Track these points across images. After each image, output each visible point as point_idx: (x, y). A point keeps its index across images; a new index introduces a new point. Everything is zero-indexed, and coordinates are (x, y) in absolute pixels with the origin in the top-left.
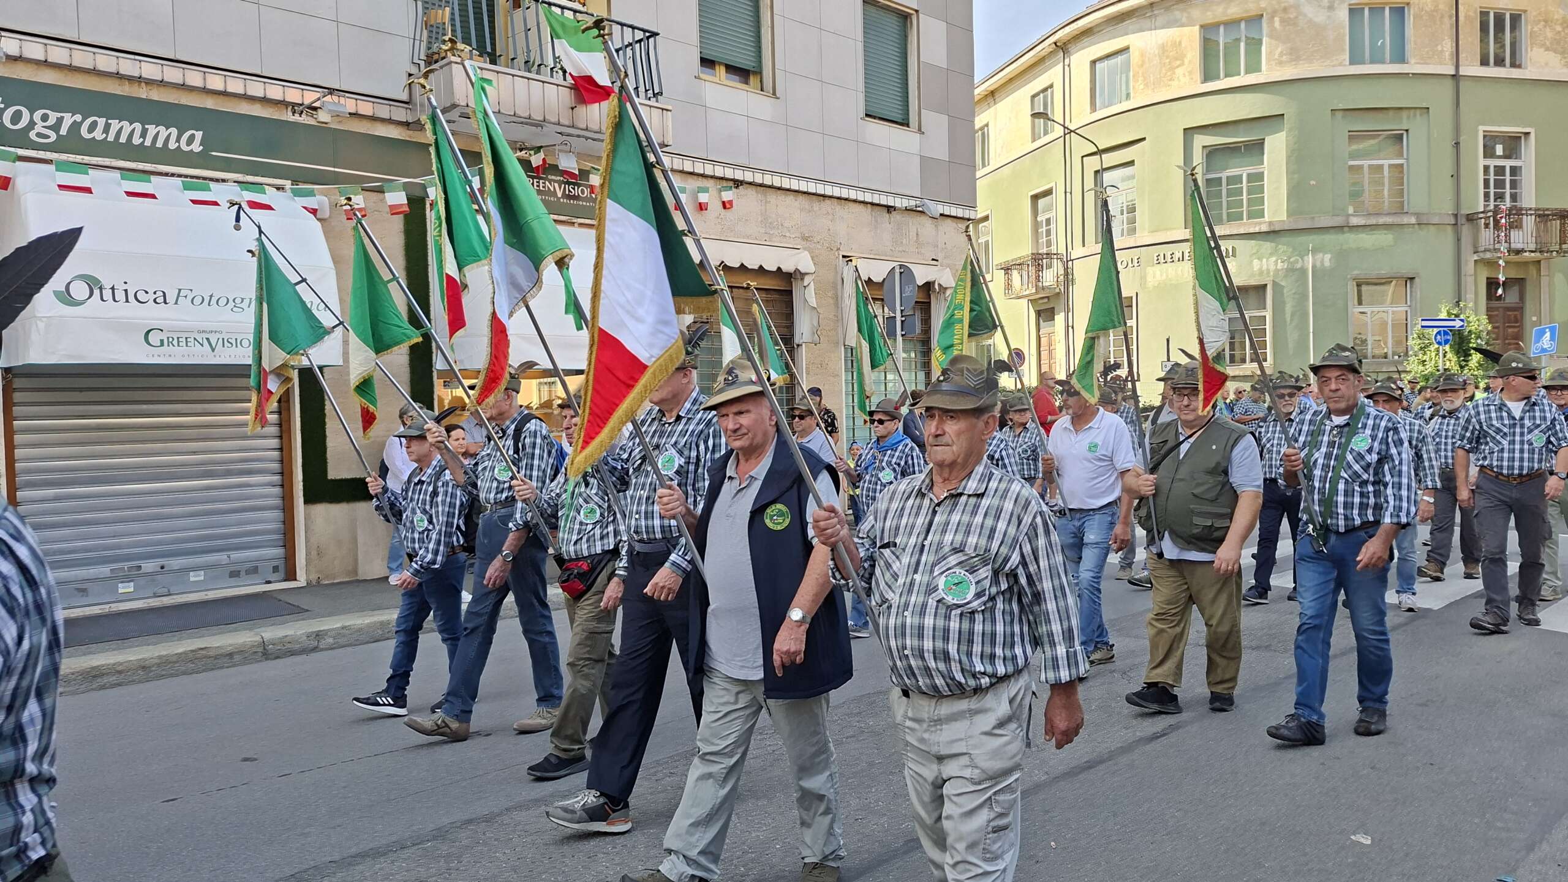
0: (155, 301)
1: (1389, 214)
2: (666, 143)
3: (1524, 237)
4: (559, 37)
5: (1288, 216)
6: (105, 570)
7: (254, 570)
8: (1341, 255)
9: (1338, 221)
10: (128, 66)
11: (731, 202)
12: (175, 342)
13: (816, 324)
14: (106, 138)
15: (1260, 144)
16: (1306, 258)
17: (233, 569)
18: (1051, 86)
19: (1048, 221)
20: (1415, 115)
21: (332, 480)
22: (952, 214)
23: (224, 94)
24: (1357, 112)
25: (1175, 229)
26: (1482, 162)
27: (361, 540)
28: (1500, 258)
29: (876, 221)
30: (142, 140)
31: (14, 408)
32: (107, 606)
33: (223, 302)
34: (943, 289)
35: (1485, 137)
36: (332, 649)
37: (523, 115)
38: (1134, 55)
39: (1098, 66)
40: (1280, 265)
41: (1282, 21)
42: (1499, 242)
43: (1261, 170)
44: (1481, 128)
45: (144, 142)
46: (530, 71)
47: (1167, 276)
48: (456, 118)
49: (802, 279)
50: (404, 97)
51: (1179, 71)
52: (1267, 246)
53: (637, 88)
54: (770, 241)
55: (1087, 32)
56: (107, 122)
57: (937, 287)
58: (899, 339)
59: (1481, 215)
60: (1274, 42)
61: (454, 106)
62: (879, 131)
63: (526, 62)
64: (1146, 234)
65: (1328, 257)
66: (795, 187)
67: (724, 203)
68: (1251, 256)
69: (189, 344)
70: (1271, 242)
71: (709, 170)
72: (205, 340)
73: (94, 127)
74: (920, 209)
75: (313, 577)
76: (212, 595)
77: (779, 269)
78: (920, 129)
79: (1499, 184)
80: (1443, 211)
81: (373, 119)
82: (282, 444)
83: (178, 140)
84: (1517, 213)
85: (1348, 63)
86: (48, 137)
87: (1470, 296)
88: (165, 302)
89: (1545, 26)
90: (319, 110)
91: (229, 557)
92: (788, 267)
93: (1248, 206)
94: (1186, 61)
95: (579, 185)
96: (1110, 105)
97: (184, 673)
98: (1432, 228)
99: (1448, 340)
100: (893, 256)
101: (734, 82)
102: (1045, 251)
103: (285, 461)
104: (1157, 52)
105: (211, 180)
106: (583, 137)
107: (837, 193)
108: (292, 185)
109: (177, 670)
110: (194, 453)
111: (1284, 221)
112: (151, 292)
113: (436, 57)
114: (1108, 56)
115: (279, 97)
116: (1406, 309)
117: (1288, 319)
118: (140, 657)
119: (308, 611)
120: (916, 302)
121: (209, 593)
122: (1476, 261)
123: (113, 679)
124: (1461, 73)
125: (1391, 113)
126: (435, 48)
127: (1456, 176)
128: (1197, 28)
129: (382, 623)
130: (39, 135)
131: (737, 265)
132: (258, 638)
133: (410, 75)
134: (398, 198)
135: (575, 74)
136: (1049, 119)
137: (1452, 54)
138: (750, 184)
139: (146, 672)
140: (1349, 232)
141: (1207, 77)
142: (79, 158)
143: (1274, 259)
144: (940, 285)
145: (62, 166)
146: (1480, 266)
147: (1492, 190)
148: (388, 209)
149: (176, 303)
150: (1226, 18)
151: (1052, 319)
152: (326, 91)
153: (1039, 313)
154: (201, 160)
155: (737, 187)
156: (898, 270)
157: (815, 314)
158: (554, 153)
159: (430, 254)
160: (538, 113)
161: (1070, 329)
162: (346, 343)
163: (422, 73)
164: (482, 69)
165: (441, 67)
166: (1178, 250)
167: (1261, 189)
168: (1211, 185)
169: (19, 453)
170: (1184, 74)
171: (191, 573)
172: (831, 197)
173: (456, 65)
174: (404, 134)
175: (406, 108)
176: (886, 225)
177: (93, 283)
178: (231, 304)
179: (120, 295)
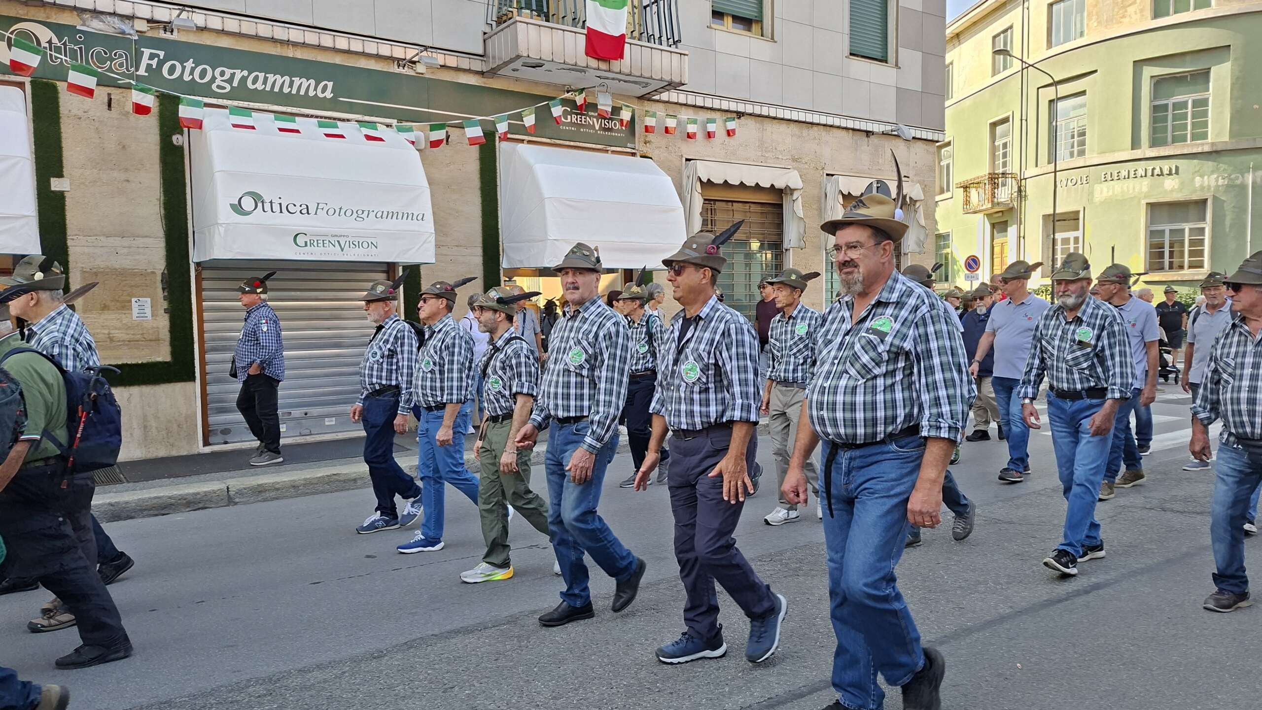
0: (301, 212)
2: (683, 81)
5: (1230, 137)
10: (280, 33)
11: (734, 131)
12: (315, 244)
13: (802, 232)
14: (265, 88)
15: (1206, 73)
16: (1246, 175)
18: (1011, 27)
19: (1005, 145)
22: (923, 137)
23: (348, 52)
25: (1123, 150)
29: (857, 144)
30: (290, 89)
31: (203, 293)
33: (349, 213)
34: (914, 202)
37: (570, 62)
39: (1055, 7)
40: (1221, 182)
43: (1206, 96)
45: (291, 91)
46: (576, 27)
47: (1113, 192)
48: (520, 67)
49: (792, 194)
50: (481, 52)
51: (1131, 10)
52: (1209, 165)
53: (660, 37)
54: (766, 162)
56: (265, 76)
61: (518, 57)
62: (861, 66)
63: (574, 19)
64: (1095, 155)
66: (788, 116)
67: (728, 131)
68: (1193, 174)
69: (325, 245)
70: (1213, 161)
71: (716, 104)
72: (336, 242)
73: (259, 81)
74: (895, 133)
76: (341, 436)
77: (772, 186)
78: (897, 65)
81: (457, 69)
83: (315, 89)
86: (225, 88)
90: (418, 64)
92: (779, 184)
93: (1193, 129)
94: (1138, 1)
95: (612, 119)
96: (1065, 42)
97: (323, 492)
100: (870, 174)
101: (739, 30)
102: (1001, 171)
105: (340, 120)
106: (617, 79)
107: (823, 121)
108: (397, 123)
109: (317, 490)
110: (329, 329)
111: (1226, 142)
112: (298, 205)
113: (504, 18)
115: (388, 54)
117: (1227, 230)
118: (291, 479)
119: (410, 450)
121: (339, 434)
126: (504, 10)
130: (219, 87)
131: (737, 183)
133: (485, 33)
134: (476, 132)
136: (1010, 56)
138: (750, 115)
139: (296, 490)
141: (1156, 15)
142: (245, 104)
143: (1215, 176)
145: (235, 111)
148: (467, 142)
149: (316, 214)
151: (1006, 231)
152: (422, 48)
153: (993, 226)
154: (332, 104)
155: (739, 118)
156: (875, 185)
157: (802, 224)
158: (593, 94)
159: (498, 177)
160: (583, 59)
161: (1022, 239)
162: (437, 246)
163: (494, 32)
164: (540, 26)
165: (509, 26)
166: (1124, 169)
167: (1205, 114)
168: (1158, 110)
169: (206, 326)
170: (1136, 13)
171: (326, 419)
172: (818, 124)
173: (521, 24)
174: (480, 81)
175: (482, 60)
176: (865, 148)
177: (257, 198)
178: (355, 215)
179: (276, 208)
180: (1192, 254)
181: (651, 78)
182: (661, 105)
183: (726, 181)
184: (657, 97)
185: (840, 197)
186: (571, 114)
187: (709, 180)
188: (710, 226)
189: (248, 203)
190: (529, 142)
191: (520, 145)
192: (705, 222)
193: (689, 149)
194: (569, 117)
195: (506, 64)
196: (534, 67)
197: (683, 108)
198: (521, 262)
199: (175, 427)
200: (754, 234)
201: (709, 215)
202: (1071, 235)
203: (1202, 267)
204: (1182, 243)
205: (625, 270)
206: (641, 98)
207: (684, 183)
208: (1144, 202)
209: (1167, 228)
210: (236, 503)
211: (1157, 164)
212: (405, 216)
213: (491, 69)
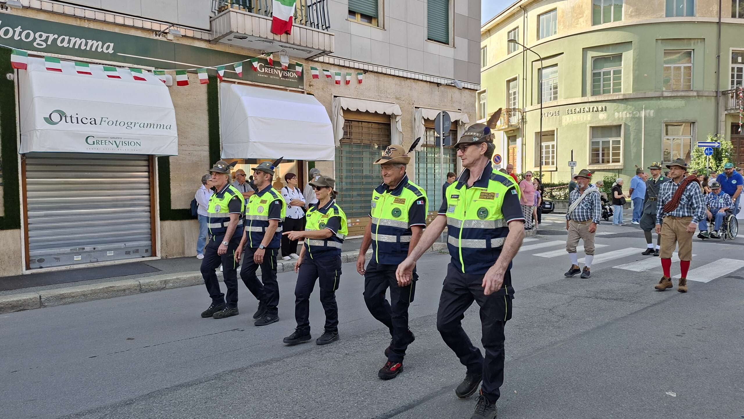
0: (91, 123)
1: (683, 91)
2: (331, 51)
5: (633, 91)
6: (68, 250)
7: (137, 251)
8: (659, 111)
9: (658, 94)
10: (79, 12)
11: (362, 81)
12: (100, 143)
13: (401, 140)
14: (69, 46)
15: (620, 56)
16: (641, 112)
17: (127, 250)
18: (518, 27)
19: (515, 93)
20: (698, 42)
21: (173, 210)
22: (469, 87)
23: (124, 25)
24: (668, 41)
25: (577, 97)
26: (731, 65)
27: (186, 238)
28: (738, 113)
29: (432, 91)
30: (85, 47)
31: (27, 173)
32: (69, 266)
33: (122, 124)
34: (464, 124)
35: (733, 53)
36: (172, 288)
37: (264, 37)
38: (559, 11)
39: (541, 17)
40: (628, 115)
42: (738, 105)
43: (620, 69)
44: (731, 49)
45: (86, 48)
46: (267, 16)
47: (572, 120)
48: (233, 38)
49: (396, 118)
50: (208, 28)
51: (581, 20)
52: (622, 106)
53: (318, 24)
54: (381, 99)
55: (536, 1)
56: (69, 38)
57: (460, 123)
58: (442, 147)
59: (730, 92)
60: (628, 6)
61: (231, 32)
62: (434, 47)
63: (266, 11)
64: (563, 99)
65: (652, 111)
66: (393, 73)
67: (358, 80)
68: (614, 111)
69: (106, 143)
70: (624, 104)
71: (352, 65)
72: (114, 142)
73: (64, 41)
74: (453, 85)
75: (164, 255)
76: (117, 262)
77: (384, 113)
78: (454, 46)
79: (740, 77)
80: (710, 90)
81: (193, 38)
82: (150, 192)
83: (102, 47)
85: (665, 16)
86: (42, 45)
87: (722, 131)
88: (95, 124)
90: (168, 34)
91: (125, 245)
92: (388, 112)
93: (614, 86)
94: (585, 15)
95: (290, 72)
96: (546, 36)
97: (103, 298)
98: (704, 98)
99: (711, 153)
100: (439, 107)
101: (365, 22)
102: (512, 107)
103: (152, 200)
104: (570, 10)
105: (118, 66)
106: (292, 48)
107: (413, 77)
108: (155, 69)
109: (100, 297)
110: (109, 196)
111: (631, 94)
112: (89, 119)
113: (223, 9)
114: (546, 13)
115: (149, 27)
116: (690, 137)
117: (632, 142)
118: (82, 290)
119: (161, 270)
120: (450, 130)
121: (116, 261)
122: (726, 114)
123: (70, 300)
124: (721, 22)
125: (685, 41)
126: (222, 5)
127: (718, 72)
129: (195, 277)
130: (38, 44)
131: (365, 111)
132: (137, 283)
133: (211, 17)
134: (204, 76)
136: (517, 43)
137: (717, 11)
138: (371, 72)
139: (85, 297)
140: (663, 100)
141: (594, 23)
142: (56, 55)
143: (625, 112)
144: (462, 122)
145: (48, 59)
146: (728, 117)
147: (735, 80)
148: (199, 82)
149: (101, 124)
151: (516, 141)
152: (171, 25)
153: (509, 138)
154: (113, 57)
155: (365, 73)
156: (442, 114)
157: (401, 134)
158: (278, 56)
159: (219, 103)
160: (271, 36)
161: (524, 145)
162: (180, 145)
163: (216, 17)
164: (244, 14)
165: (225, 14)
166: (578, 108)
167: (620, 78)
168: (596, 76)
169: (29, 194)
170: (583, 21)
171: (108, 252)
172: (410, 78)
173: (232, 12)
174: (208, 46)
175: (209, 33)
176: (437, 93)
177: (62, 114)
178: (126, 125)
179: (74, 120)
180: (614, 155)
181: (312, 48)
182: (319, 64)
183: (358, 110)
184: (316, 59)
185: (423, 121)
186: (264, 67)
187: (348, 109)
188: (348, 136)
189: (56, 117)
190: (239, 83)
191: (233, 85)
192: (345, 133)
193: (336, 90)
194: (263, 69)
195: (224, 36)
196: (241, 39)
197: (332, 66)
198: (233, 155)
199: (6, 258)
200: (374, 140)
201: (348, 129)
202: (550, 143)
203: (619, 162)
204: (609, 148)
205: (298, 160)
206: (307, 59)
207: (333, 110)
208: (588, 126)
209: (601, 140)
210: (45, 306)
211: (595, 105)
212: (159, 126)
213: (215, 39)
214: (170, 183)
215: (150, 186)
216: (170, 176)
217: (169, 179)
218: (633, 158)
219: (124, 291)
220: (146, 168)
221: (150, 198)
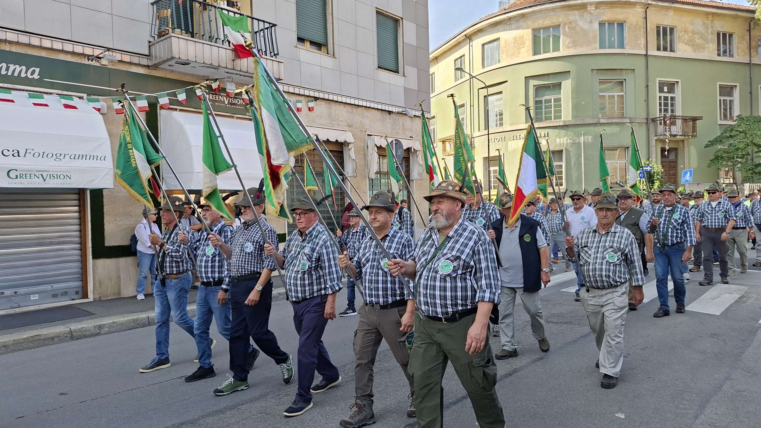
0: (13, 155)
1: (617, 118)
2: (280, 78)
3: (677, 129)
4: (226, 25)
5: (573, 118)
7: (65, 293)
8: (596, 137)
9: (595, 121)
11: (313, 108)
12: (24, 177)
13: (355, 168)
15: (559, 85)
16: (580, 138)
17: (54, 293)
18: (464, 55)
19: (463, 119)
20: (629, 73)
21: (107, 247)
23: (51, 49)
24: (603, 71)
25: (521, 124)
26: (658, 94)
27: (122, 277)
28: (666, 138)
29: (384, 119)
33: (50, 156)
34: (415, 151)
35: (659, 83)
36: (107, 334)
37: (208, 63)
38: (502, 41)
39: (485, 46)
40: (569, 141)
41: (569, 28)
42: (666, 131)
43: (560, 97)
44: (658, 79)
45: (7, 73)
46: (211, 42)
47: (517, 146)
48: (174, 64)
49: (348, 146)
50: (147, 53)
51: (522, 50)
52: (563, 132)
53: (266, 51)
54: (332, 127)
55: (480, 31)
57: (412, 150)
59: (658, 119)
60: (565, 37)
61: (173, 58)
62: (385, 75)
63: (210, 37)
64: (509, 126)
65: (590, 137)
66: (344, 101)
67: (309, 108)
68: (556, 137)
69: (31, 177)
70: (565, 130)
71: (302, 92)
72: (40, 175)
74: (405, 113)
75: (97, 296)
76: (43, 307)
77: (337, 140)
78: (404, 75)
79: (666, 105)
80: (641, 117)
81: (130, 63)
82: (81, 228)
83: (26, 73)
84: (674, 118)
85: (598, 48)
87: (654, 156)
88: (19, 156)
89: (685, 34)
90: (102, 59)
91: (52, 287)
92: (341, 140)
93: (554, 114)
94: (526, 46)
96: (491, 65)
97: (27, 348)
98: (637, 125)
99: (645, 176)
100: (392, 135)
101: (314, 49)
103: (83, 237)
104: (512, 41)
105: (44, 93)
106: (238, 74)
107: (364, 104)
108: (87, 96)
109: (23, 347)
111: (570, 121)
112: (11, 150)
113: (163, 33)
114: (490, 42)
115: (81, 52)
116: (626, 162)
119: (94, 314)
120: (403, 157)
121: (41, 305)
122: (656, 140)
124: (649, 54)
125: (618, 71)
126: (163, 28)
127: (647, 101)
128: (530, 30)
129: (134, 319)
132: (68, 329)
133: (150, 42)
134: (144, 103)
135: (234, 44)
136: (463, 71)
137: (644, 44)
138: (322, 99)
139: (7, 348)
140: (600, 126)
141: (535, 54)
143: (566, 138)
144: (414, 149)
146: (658, 142)
147: (663, 108)
148: (138, 109)
149: (25, 156)
150: (543, 26)
152: (105, 49)
154: (39, 83)
155: (316, 101)
156: (394, 142)
157: (355, 163)
158: (224, 82)
159: (159, 132)
160: (216, 62)
163: (155, 42)
164: (187, 40)
165: (166, 39)
166: (522, 134)
167: (560, 106)
168: (538, 103)
170: (525, 51)
171: (32, 296)
172: (362, 106)
173: (174, 38)
174: (146, 71)
175: (148, 59)
176: (388, 120)
178: (54, 156)
185: (376, 148)
186: (209, 93)
188: (300, 164)
190: (181, 110)
191: (175, 113)
192: (297, 161)
196: (183, 64)
198: (175, 186)
201: (300, 157)
212: (92, 158)
213: (155, 64)
214: (103, 218)
215: (81, 222)
216: (103, 210)
217: (103, 214)
218: (574, 181)
219: (52, 340)
220: (76, 202)
221: (81, 234)
